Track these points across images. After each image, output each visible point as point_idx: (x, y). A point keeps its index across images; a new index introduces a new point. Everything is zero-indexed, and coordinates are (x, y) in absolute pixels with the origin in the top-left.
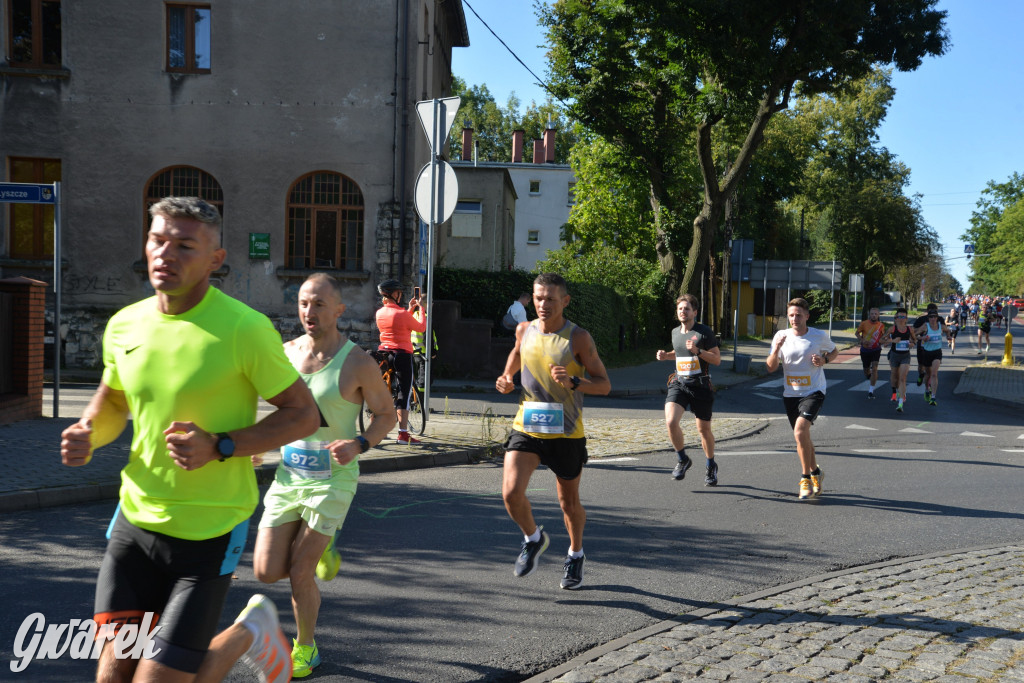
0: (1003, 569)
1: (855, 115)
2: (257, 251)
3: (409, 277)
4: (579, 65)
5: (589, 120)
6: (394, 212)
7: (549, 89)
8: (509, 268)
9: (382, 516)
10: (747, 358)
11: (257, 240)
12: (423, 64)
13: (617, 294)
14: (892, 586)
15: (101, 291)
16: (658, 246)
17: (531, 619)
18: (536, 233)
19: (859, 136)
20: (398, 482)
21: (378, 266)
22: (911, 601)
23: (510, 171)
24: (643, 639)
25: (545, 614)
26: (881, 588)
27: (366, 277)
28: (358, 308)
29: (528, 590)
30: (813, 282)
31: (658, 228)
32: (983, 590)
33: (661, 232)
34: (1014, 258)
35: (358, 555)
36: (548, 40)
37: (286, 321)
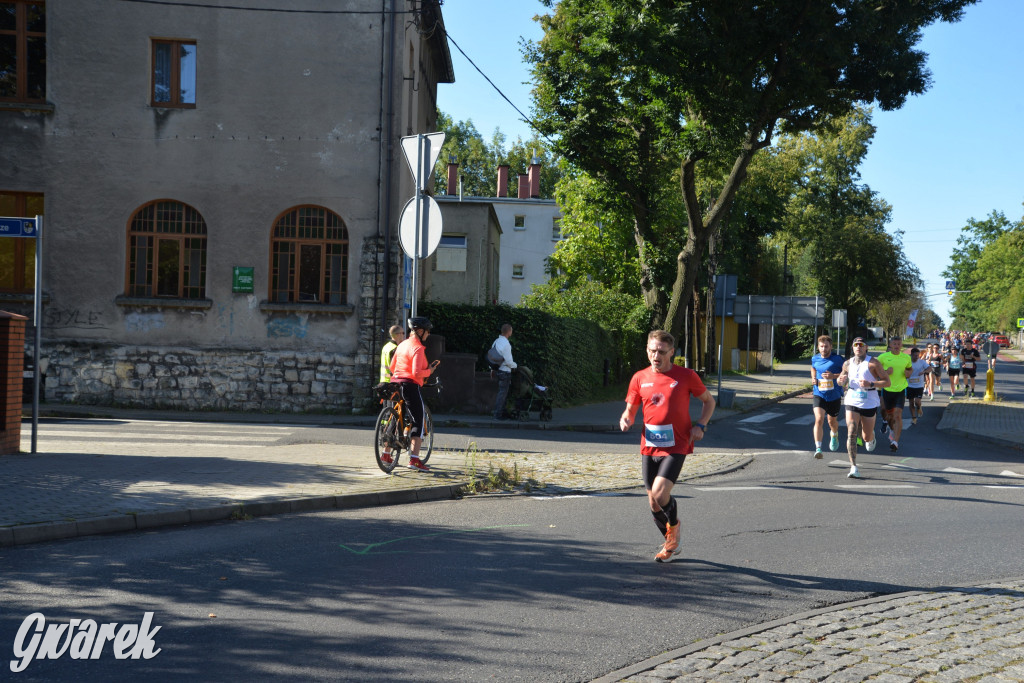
0: (987, 606)
1: (837, 153)
2: (241, 284)
3: (393, 311)
4: (563, 101)
5: (574, 156)
6: (378, 246)
7: (534, 125)
8: (494, 302)
9: (363, 552)
10: (731, 393)
11: (241, 274)
12: (408, 100)
13: (601, 329)
14: (877, 623)
15: (82, 325)
16: (642, 281)
17: (513, 658)
18: (521, 267)
19: (841, 174)
20: (380, 518)
21: (363, 300)
22: (895, 639)
23: (495, 206)
24: (626, 678)
25: (528, 653)
26: (865, 625)
27: (350, 311)
28: (342, 342)
29: (511, 627)
30: (796, 318)
31: (642, 263)
32: (968, 628)
33: (645, 267)
34: (994, 295)
35: (340, 592)
36: (533, 76)
37: (269, 355)
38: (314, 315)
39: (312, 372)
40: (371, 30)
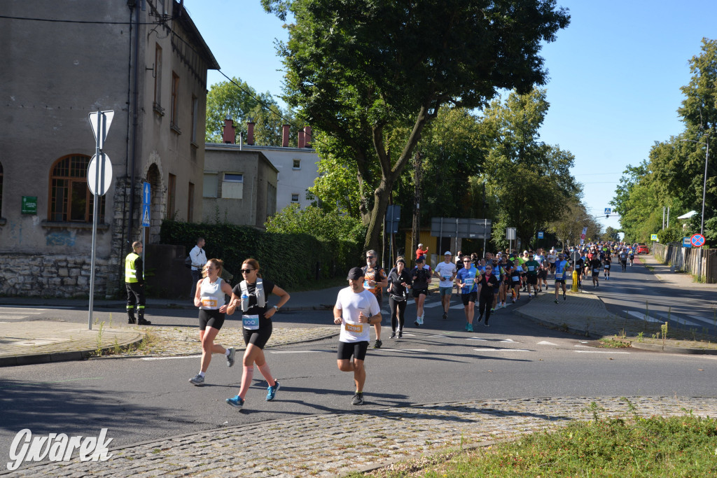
1: (522, 120)
2: (27, 208)
5: (313, 121)
6: (127, 183)
7: (284, 99)
16: (360, 207)
18: (297, 195)
19: (526, 134)
21: (115, 220)
27: (106, 228)
28: (100, 249)
30: (472, 233)
31: (361, 195)
33: (363, 198)
36: (285, 66)
37: (48, 258)
38: (80, 230)
39: (78, 270)
40: (122, 36)
